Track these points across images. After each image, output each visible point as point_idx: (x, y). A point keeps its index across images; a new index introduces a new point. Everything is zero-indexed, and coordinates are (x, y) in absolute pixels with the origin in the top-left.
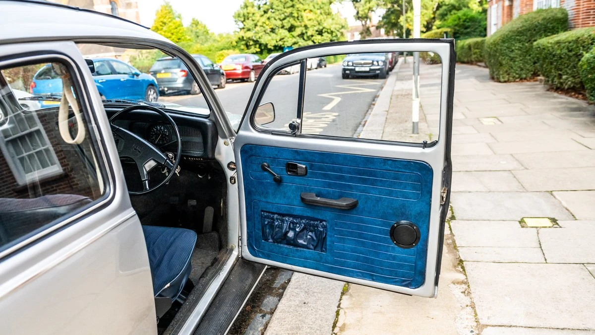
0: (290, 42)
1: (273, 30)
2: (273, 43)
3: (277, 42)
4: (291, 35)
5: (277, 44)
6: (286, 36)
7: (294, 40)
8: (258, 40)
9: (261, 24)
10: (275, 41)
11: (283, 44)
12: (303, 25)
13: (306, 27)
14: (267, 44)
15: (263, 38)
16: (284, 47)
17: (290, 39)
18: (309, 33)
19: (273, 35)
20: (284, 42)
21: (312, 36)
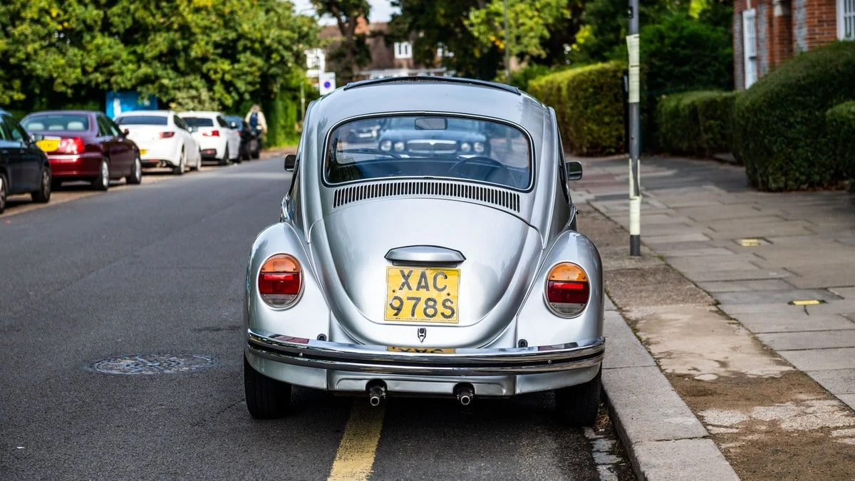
0: (128, 75)
1: (75, 37)
2: (74, 75)
3: (85, 72)
4: (134, 52)
5: (84, 81)
6: (117, 57)
7: (145, 70)
8: (25, 64)
9: (36, 17)
10: (79, 70)
11: (107, 81)
12: (176, 26)
13: (185, 29)
14: (51, 80)
15: (39, 59)
16: (110, 89)
17: (131, 66)
18: (196, 52)
19: (72, 51)
20: (112, 74)
21: (204, 59)
